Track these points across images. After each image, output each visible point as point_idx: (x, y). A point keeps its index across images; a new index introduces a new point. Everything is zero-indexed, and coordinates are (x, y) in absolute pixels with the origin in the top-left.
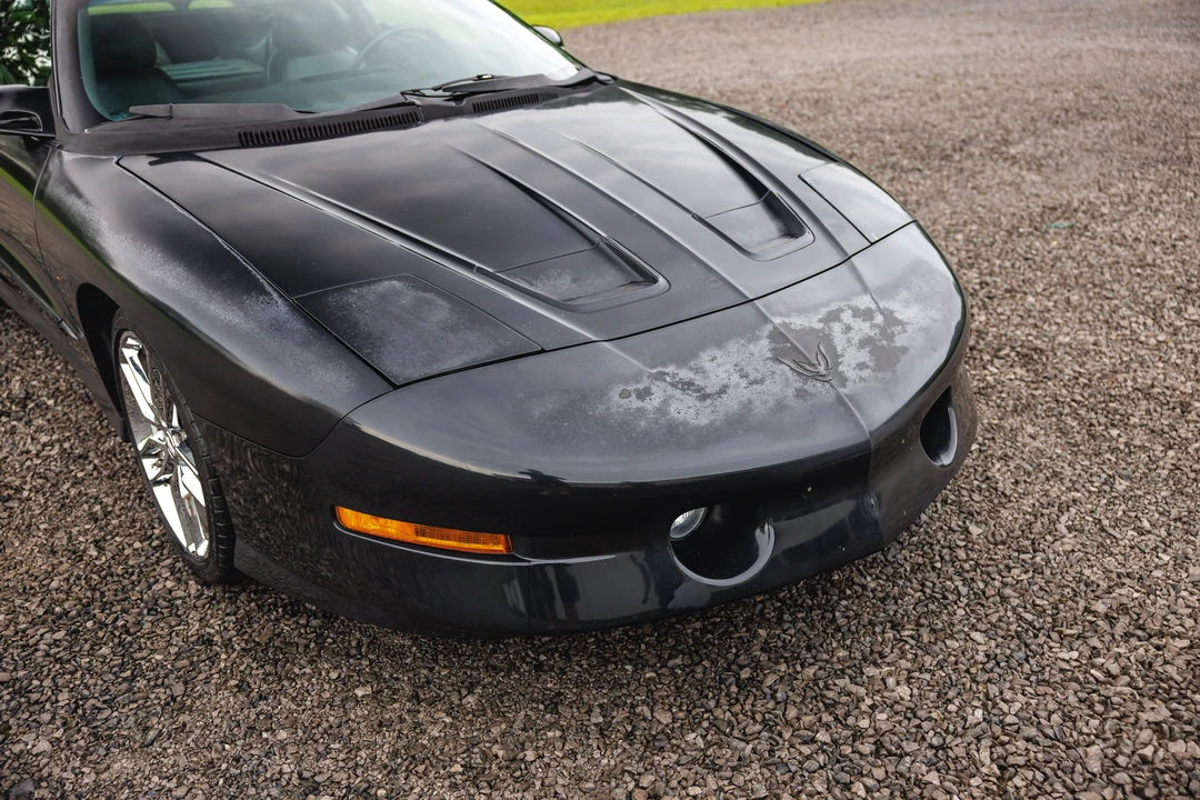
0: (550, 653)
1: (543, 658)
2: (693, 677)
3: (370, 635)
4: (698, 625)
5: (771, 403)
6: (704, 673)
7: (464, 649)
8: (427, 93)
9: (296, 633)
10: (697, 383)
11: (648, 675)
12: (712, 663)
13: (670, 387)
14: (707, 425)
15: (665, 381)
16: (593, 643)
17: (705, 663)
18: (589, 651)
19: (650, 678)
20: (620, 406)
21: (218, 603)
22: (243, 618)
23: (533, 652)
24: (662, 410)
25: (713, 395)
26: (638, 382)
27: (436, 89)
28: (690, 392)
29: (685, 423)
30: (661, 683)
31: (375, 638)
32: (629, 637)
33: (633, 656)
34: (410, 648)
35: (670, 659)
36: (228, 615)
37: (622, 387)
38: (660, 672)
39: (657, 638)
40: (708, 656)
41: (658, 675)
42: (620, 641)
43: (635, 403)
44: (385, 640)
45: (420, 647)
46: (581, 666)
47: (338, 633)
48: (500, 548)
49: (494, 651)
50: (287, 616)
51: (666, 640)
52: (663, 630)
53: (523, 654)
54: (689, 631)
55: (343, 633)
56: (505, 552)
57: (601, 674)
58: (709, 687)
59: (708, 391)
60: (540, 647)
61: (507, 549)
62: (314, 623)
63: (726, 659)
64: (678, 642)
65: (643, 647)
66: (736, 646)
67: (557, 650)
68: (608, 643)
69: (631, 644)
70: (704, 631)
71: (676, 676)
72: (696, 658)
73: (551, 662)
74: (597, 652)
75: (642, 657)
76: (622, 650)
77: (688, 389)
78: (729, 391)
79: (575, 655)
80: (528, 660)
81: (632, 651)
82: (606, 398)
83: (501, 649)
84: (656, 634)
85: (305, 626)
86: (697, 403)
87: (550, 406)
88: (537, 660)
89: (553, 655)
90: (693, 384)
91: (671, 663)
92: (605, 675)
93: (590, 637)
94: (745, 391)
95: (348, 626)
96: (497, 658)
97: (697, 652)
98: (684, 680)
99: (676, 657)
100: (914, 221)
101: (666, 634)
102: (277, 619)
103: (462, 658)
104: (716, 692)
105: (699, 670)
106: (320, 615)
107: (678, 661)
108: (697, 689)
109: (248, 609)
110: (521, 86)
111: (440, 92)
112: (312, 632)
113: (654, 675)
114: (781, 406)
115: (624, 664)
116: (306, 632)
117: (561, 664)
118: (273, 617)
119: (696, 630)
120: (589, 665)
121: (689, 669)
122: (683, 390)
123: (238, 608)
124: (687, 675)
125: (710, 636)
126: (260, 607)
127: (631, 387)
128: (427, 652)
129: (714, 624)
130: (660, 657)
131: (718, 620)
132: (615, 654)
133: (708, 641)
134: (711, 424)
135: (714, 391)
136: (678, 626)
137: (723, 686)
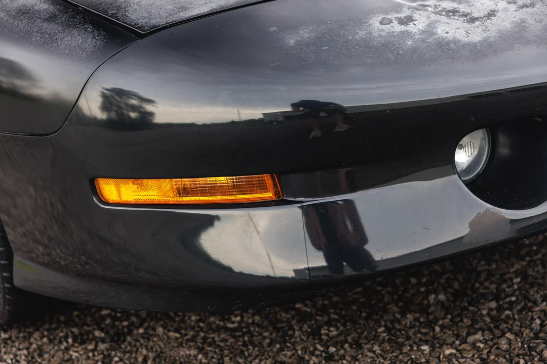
0: (340, 344)
1: (332, 350)
2: (498, 348)
3: (157, 351)
4: (493, 305)
6: (510, 344)
7: (250, 351)
9: (84, 357)
10: (461, 10)
11: (448, 352)
12: (516, 335)
13: (433, 15)
14: (479, 42)
15: (427, 11)
16: (384, 332)
17: (508, 335)
18: (380, 339)
19: (451, 354)
20: (383, 30)
21: (13, 342)
22: (35, 350)
23: (322, 346)
24: (429, 31)
25: (481, 18)
26: (398, 12)
28: (456, 18)
29: (456, 41)
30: (463, 357)
31: (161, 352)
32: (421, 323)
33: (428, 338)
34: (196, 356)
35: (469, 334)
36: (19, 350)
37: (381, 17)
38: (460, 348)
39: (451, 320)
40: (510, 330)
41: (457, 350)
42: (412, 327)
43: (398, 28)
44: (172, 353)
45: (206, 355)
46: (374, 352)
47: (125, 352)
48: (269, 195)
49: (281, 350)
50: (76, 345)
51: (462, 321)
52: (456, 313)
53: (311, 349)
54: (485, 312)
55: (130, 352)
56: (274, 198)
57: (397, 357)
58: (518, 356)
59: (475, 15)
60: (328, 341)
61: (276, 194)
62: (102, 346)
63: (532, 329)
64: (474, 322)
65: (437, 329)
66: (539, 318)
67: (346, 341)
68: (400, 330)
69: (424, 328)
70: (500, 309)
71: (479, 350)
72: (497, 332)
73: (342, 352)
74: (389, 339)
75: (438, 338)
76: (415, 334)
77: (454, 15)
78: (498, 14)
79: (365, 344)
80: (317, 353)
81: (426, 334)
82: (365, 25)
83: (288, 347)
84: (449, 317)
85: (93, 351)
86: (465, 25)
87: (306, 35)
88: (327, 353)
89: (342, 347)
90: (458, 12)
91: (471, 339)
92: (401, 357)
93: (380, 326)
94: (515, 13)
95: (135, 346)
96: (285, 355)
97: (497, 327)
98: (489, 352)
99: (474, 333)
101: (460, 315)
102: (67, 349)
103: (249, 359)
104: (527, 358)
105: (503, 342)
106: (108, 340)
107: (479, 336)
108: (505, 358)
109: (40, 343)
112: (99, 354)
113: (454, 351)
115: (418, 346)
116: (94, 355)
117: (352, 352)
118: (63, 347)
119: (491, 309)
120: (382, 350)
121: (493, 343)
122: (448, 16)
123: (31, 344)
124: (491, 348)
125: (507, 312)
126: (51, 341)
127: (392, 16)
128: (213, 357)
129: (511, 303)
130: (457, 336)
131: (514, 299)
132: (408, 338)
133: (508, 317)
134: (485, 40)
135: (481, 15)
136: (471, 308)
137: (533, 353)
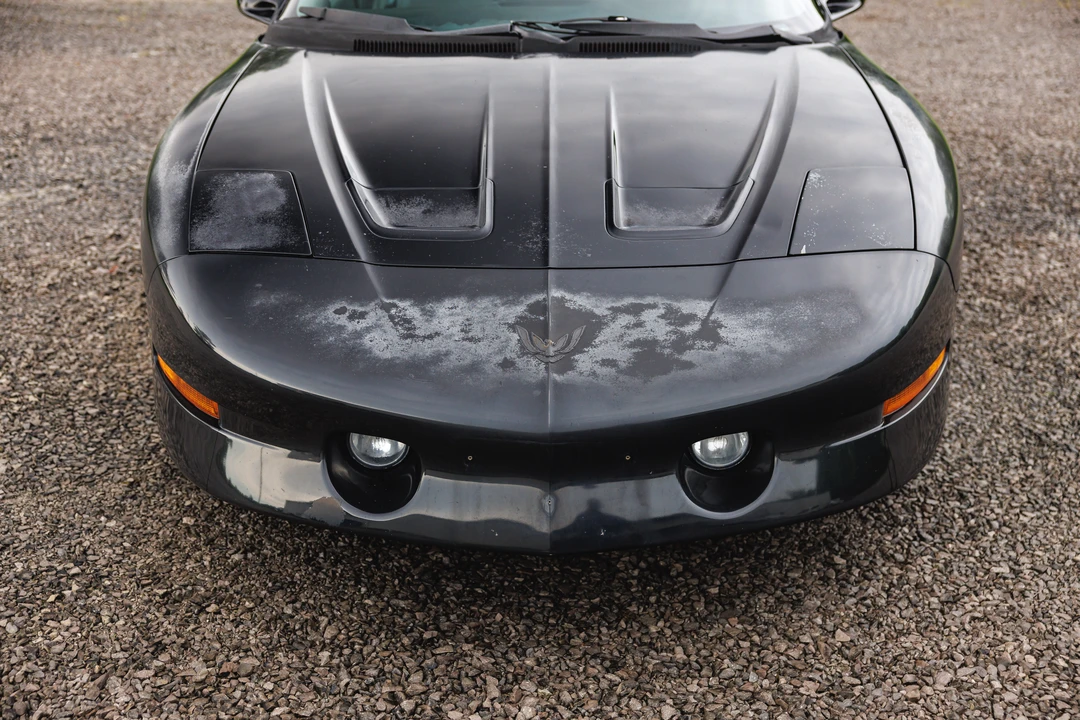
5: (467, 361)
8: (544, 27)
10: (415, 322)
13: (387, 318)
20: (334, 320)
24: (359, 334)
25: (419, 337)
27: (555, 25)
28: (400, 328)
29: (367, 351)
43: (342, 321)
56: (213, 416)
59: (417, 332)
61: (216, 414)
77: (401, 325)
78: (437, 339)
82: (322, 309)
87: (273, 301)
90: (410, 323)
94: (452, 343)
100: (915, 249)
110: (652, 33)
111: (557, 28)
114: (474, 368)
122: (396, 324)
135: (423, 334)
